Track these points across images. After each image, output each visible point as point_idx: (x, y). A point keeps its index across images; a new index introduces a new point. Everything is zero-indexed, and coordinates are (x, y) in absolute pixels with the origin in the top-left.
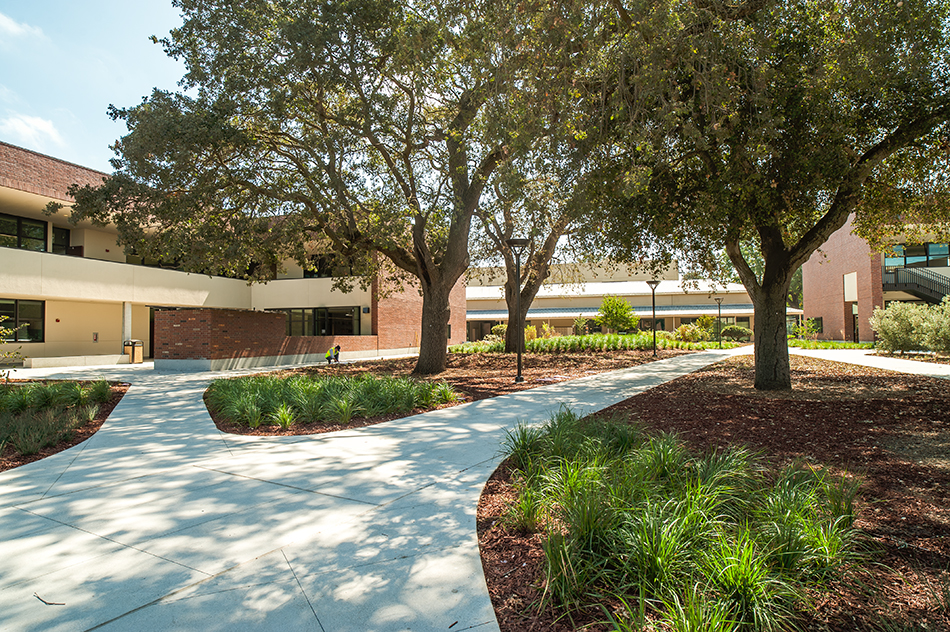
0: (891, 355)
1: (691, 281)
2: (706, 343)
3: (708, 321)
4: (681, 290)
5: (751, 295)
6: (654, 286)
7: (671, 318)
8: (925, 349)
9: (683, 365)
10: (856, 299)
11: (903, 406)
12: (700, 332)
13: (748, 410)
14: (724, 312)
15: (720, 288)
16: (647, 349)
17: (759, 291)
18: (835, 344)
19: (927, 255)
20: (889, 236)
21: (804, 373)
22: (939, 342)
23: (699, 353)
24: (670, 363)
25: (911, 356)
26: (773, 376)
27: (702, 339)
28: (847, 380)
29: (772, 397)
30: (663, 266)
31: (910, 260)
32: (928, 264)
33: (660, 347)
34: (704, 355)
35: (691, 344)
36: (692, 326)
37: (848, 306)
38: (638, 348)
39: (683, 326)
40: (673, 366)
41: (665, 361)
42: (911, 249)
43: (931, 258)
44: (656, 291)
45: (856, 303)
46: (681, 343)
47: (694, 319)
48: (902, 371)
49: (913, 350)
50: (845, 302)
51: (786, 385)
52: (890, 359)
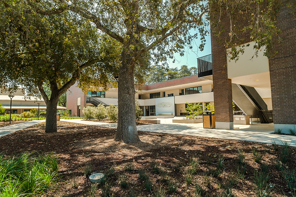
0: (87, 120)
1: (28, 96)
2: (33, 118)
3: (35, 110)
4: (24, 99)
5: (46, 102)
6: (11, 97)
7: (20, 109)
8: (94, 118)
9: (21, 126)
10: (80, 105)
11: (85, 134)
12: (31, 114)
13: (40, 140)
14: (40, 107)
15: (39, 100)
16: (7, 121)
17: (48, 102)
18: (74, 117)
19: (96, 94)
20: (87, 88)
21: (62, 126)
22: (96, 116)
23: (29, 122)
24: (16, 126)
25: (91, 120)
26: (51, 128)
27: (32, 117)
28: (74, 128)
29: (50, 135)
30: (14, 90)
31: (93, 95)
32: (96, 97)
33: (14, 120)
34: (31, 122)
35: (27, 118)
36: (28, 112)
37: (78, 107)
38: (3, 121)
39: (25, 112)
40: (17, 127)
41: (15, 125)
42: (94, 93)
43: (97, 95)
44: (12, 99)
45: (80, 106)
46: (23, 118)
47: (29, 110)
48: (88, 124)
49: (92, 118)
50: (77, 106)
51: (56, 131)
52: (86, 121)
